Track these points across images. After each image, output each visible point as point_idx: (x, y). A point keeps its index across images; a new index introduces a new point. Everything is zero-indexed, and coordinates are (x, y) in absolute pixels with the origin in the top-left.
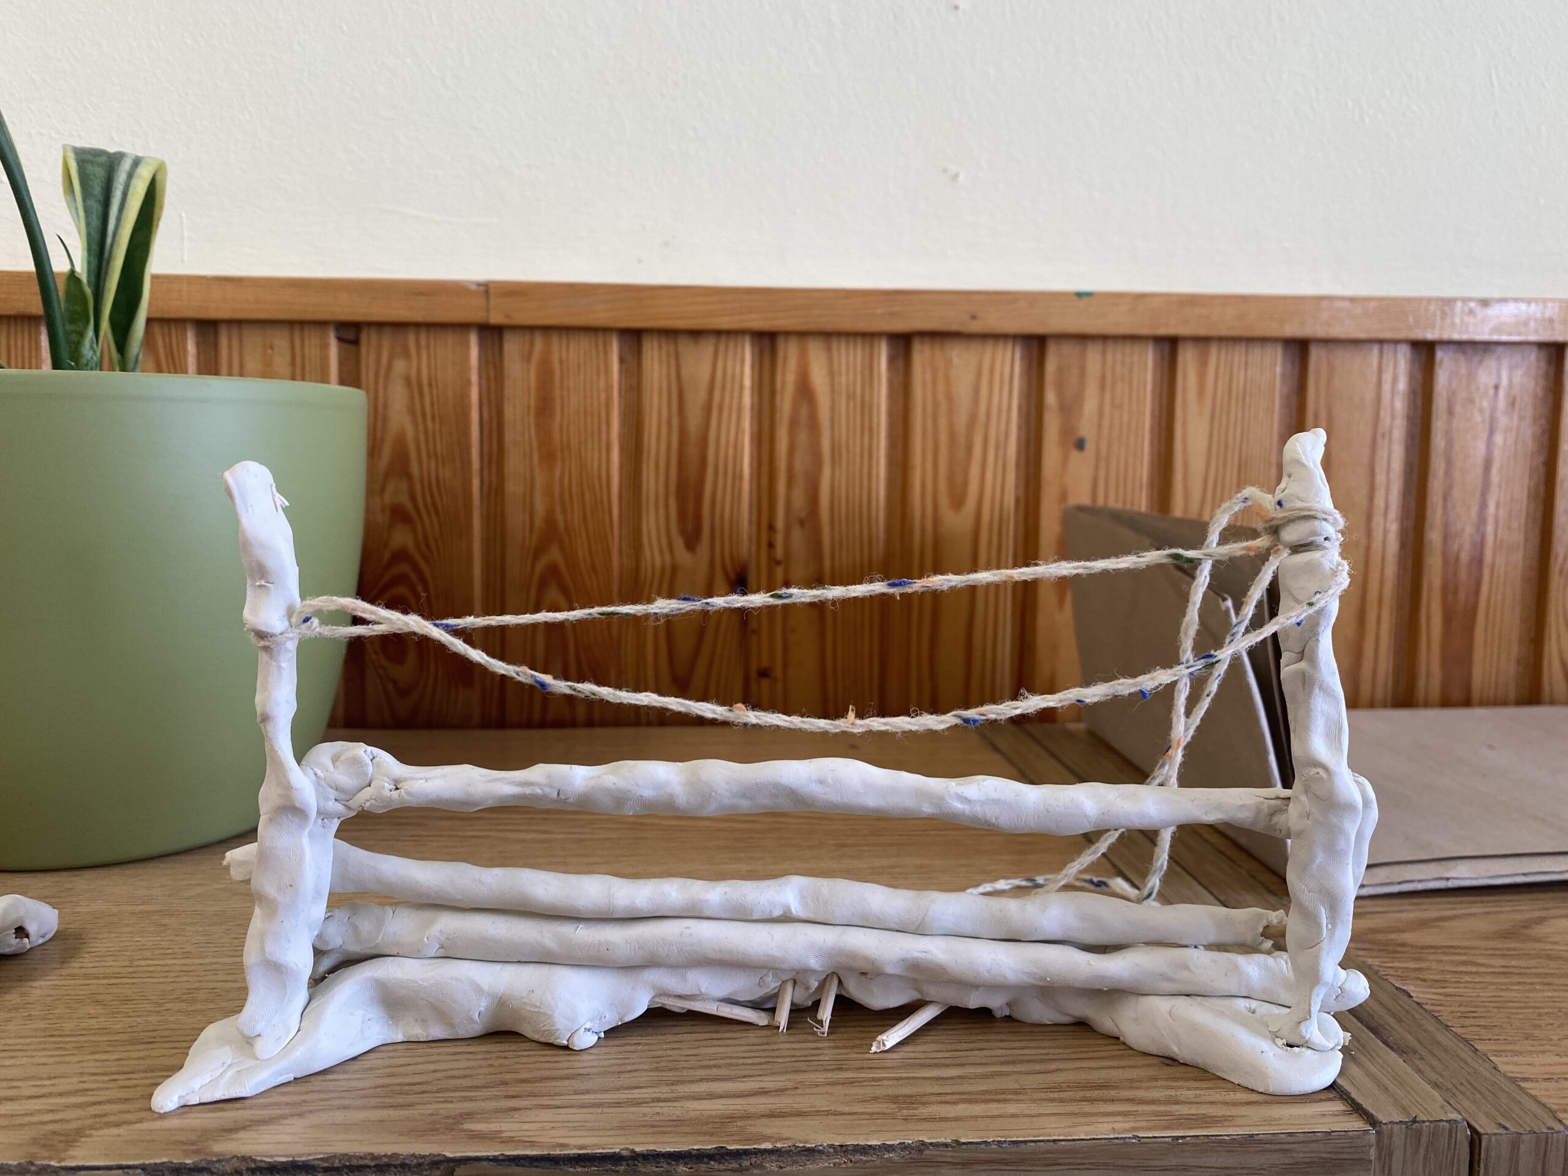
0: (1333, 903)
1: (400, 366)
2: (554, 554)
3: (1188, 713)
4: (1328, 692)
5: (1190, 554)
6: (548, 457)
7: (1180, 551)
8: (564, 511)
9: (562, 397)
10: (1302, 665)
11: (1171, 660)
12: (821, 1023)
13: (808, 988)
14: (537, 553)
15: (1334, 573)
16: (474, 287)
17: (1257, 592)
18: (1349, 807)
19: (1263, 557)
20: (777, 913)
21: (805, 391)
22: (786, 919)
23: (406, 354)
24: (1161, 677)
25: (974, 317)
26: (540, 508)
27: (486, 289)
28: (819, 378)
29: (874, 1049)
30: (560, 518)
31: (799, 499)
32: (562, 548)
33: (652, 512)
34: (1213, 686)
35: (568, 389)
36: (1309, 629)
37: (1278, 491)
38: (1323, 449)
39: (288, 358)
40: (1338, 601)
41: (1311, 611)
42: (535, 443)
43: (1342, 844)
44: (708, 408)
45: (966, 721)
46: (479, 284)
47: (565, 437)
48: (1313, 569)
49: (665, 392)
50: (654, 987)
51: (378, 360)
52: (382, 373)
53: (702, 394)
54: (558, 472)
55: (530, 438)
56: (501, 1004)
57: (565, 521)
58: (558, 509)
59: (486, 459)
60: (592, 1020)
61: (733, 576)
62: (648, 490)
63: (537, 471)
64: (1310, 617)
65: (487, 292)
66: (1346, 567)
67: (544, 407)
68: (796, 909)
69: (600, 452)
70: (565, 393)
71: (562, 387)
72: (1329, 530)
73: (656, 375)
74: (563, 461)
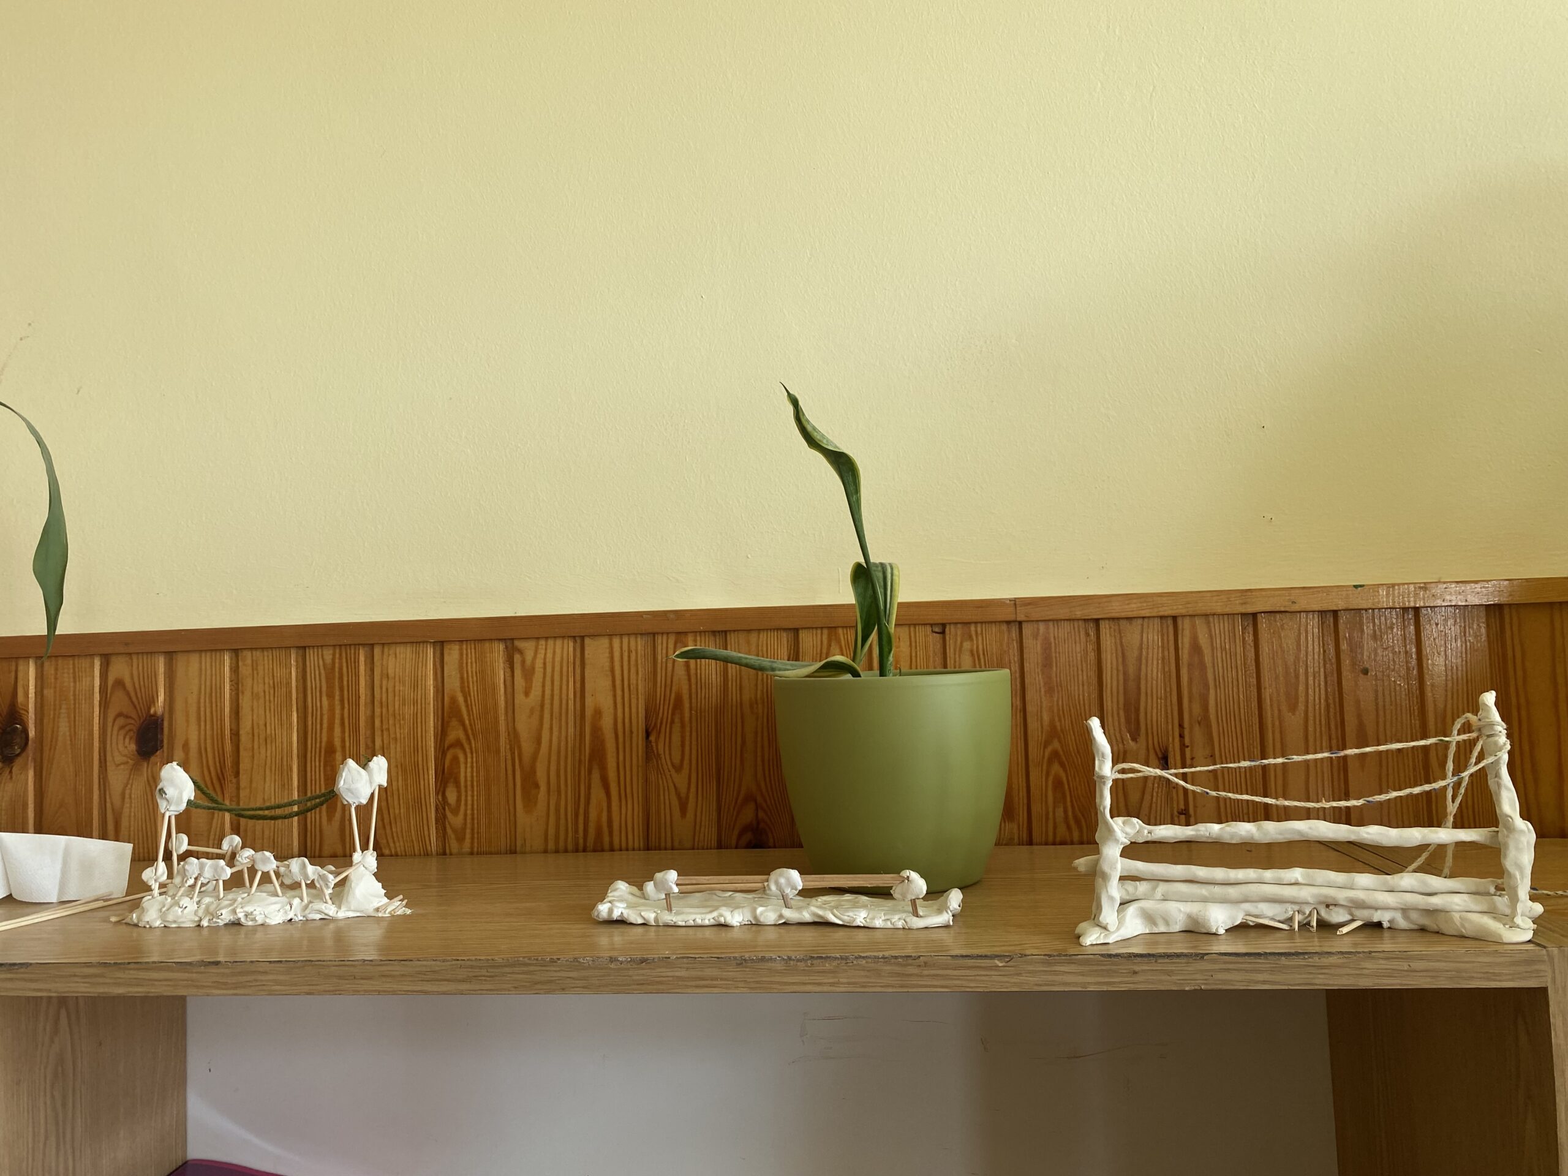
0: (1520, 868)
1: (967, 645)
2: (1056, 745)
3: (1453, 802)
4: (1508, 789)
5: (1447, 739)
6: (1050, 690)
7: (1443, 738)
8: (1060, 720)
9: (1056, 657)
10: (1496, 779)
11: (1444, 778)
12: (1312, 927)
13: (1305, 914)
14: (1046, 744)
15: (1505, 744)
16: (1008, 602)
17: (1475, 754)
18: (1522, 831)
19: (1478, 739)
20: (1293, 881)
21: (1196, 648)
22: (1296, 884)
23: (970, 638)
24: (1442, 783)
25: (1294, 602)
26: (1046, 718)
27: (1015, 602)
28: (1203, 640)
29: (1338, 933)
30: (1058, 724)
31: (1197, 709)
32: (1060, 742)
33: (1110, 719)
34: (1462, 791)
35: (1059, 653)
36: (1497, 763)
37: (1479, 714)
38: (1494, 699)
39: (908, 643)
40: (1507, 755)
41: (1496, 758)
42: (1042, 684)
43: (1521, 846)
44: (1139, 659)
45: (1368, 801)
46: (1010, 600)
47: (1058, 679)
48: (1496, 743)
49: (1114, 651)
50: (1245, 911)
51: (956, 642)
52: (958, 649)
53: (1136, 653)
54: (1055, 699)
55: (1039, 681)
56: (1189, 917)
57: (1061, 726)
58: (1057, 719)
59: (1014, 692)
60: (1223, 923)
61: (1160, 755)
62: (1107, 706)
63: (1043, 697)
64: (1495, 761)
65: (1015, 604)
66: (1508, 742)
67: (1047, 662)
68: (1300, 880)
69: (1078, 686)
70: (1058, 655)
71: (1056, 652)
72: (1500, 728)
73: (1109, 643)
74: (1058, 692)
